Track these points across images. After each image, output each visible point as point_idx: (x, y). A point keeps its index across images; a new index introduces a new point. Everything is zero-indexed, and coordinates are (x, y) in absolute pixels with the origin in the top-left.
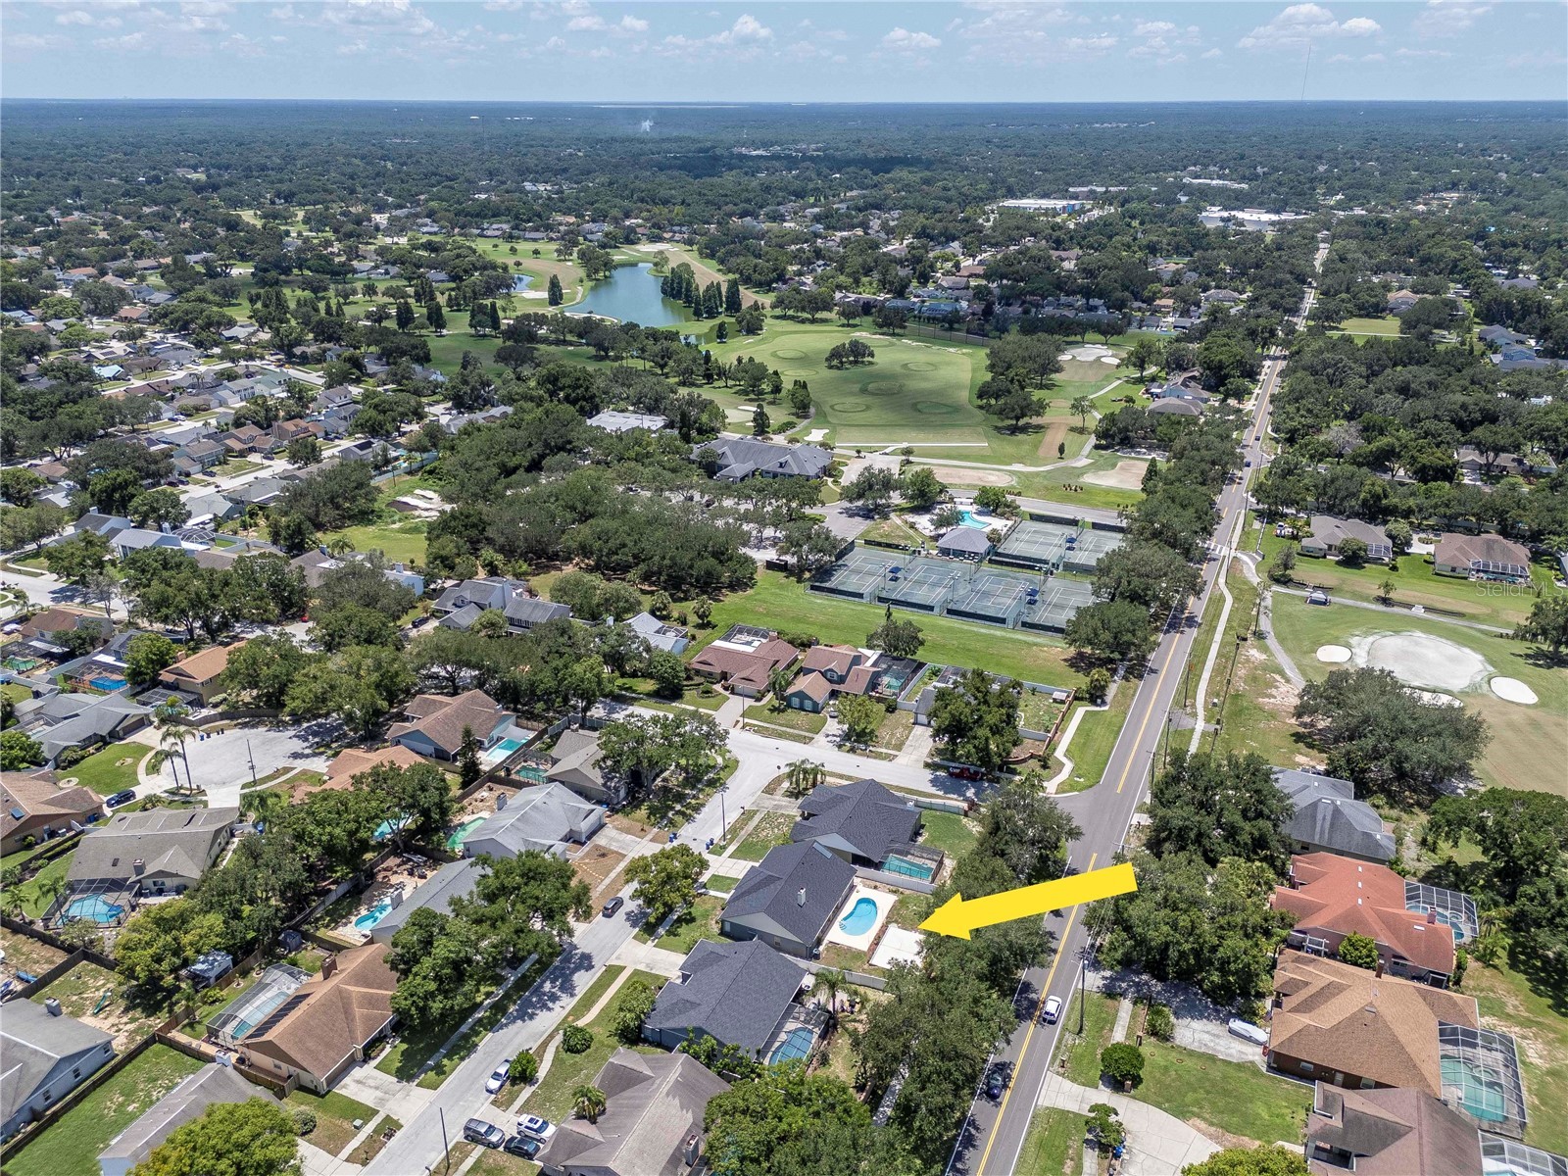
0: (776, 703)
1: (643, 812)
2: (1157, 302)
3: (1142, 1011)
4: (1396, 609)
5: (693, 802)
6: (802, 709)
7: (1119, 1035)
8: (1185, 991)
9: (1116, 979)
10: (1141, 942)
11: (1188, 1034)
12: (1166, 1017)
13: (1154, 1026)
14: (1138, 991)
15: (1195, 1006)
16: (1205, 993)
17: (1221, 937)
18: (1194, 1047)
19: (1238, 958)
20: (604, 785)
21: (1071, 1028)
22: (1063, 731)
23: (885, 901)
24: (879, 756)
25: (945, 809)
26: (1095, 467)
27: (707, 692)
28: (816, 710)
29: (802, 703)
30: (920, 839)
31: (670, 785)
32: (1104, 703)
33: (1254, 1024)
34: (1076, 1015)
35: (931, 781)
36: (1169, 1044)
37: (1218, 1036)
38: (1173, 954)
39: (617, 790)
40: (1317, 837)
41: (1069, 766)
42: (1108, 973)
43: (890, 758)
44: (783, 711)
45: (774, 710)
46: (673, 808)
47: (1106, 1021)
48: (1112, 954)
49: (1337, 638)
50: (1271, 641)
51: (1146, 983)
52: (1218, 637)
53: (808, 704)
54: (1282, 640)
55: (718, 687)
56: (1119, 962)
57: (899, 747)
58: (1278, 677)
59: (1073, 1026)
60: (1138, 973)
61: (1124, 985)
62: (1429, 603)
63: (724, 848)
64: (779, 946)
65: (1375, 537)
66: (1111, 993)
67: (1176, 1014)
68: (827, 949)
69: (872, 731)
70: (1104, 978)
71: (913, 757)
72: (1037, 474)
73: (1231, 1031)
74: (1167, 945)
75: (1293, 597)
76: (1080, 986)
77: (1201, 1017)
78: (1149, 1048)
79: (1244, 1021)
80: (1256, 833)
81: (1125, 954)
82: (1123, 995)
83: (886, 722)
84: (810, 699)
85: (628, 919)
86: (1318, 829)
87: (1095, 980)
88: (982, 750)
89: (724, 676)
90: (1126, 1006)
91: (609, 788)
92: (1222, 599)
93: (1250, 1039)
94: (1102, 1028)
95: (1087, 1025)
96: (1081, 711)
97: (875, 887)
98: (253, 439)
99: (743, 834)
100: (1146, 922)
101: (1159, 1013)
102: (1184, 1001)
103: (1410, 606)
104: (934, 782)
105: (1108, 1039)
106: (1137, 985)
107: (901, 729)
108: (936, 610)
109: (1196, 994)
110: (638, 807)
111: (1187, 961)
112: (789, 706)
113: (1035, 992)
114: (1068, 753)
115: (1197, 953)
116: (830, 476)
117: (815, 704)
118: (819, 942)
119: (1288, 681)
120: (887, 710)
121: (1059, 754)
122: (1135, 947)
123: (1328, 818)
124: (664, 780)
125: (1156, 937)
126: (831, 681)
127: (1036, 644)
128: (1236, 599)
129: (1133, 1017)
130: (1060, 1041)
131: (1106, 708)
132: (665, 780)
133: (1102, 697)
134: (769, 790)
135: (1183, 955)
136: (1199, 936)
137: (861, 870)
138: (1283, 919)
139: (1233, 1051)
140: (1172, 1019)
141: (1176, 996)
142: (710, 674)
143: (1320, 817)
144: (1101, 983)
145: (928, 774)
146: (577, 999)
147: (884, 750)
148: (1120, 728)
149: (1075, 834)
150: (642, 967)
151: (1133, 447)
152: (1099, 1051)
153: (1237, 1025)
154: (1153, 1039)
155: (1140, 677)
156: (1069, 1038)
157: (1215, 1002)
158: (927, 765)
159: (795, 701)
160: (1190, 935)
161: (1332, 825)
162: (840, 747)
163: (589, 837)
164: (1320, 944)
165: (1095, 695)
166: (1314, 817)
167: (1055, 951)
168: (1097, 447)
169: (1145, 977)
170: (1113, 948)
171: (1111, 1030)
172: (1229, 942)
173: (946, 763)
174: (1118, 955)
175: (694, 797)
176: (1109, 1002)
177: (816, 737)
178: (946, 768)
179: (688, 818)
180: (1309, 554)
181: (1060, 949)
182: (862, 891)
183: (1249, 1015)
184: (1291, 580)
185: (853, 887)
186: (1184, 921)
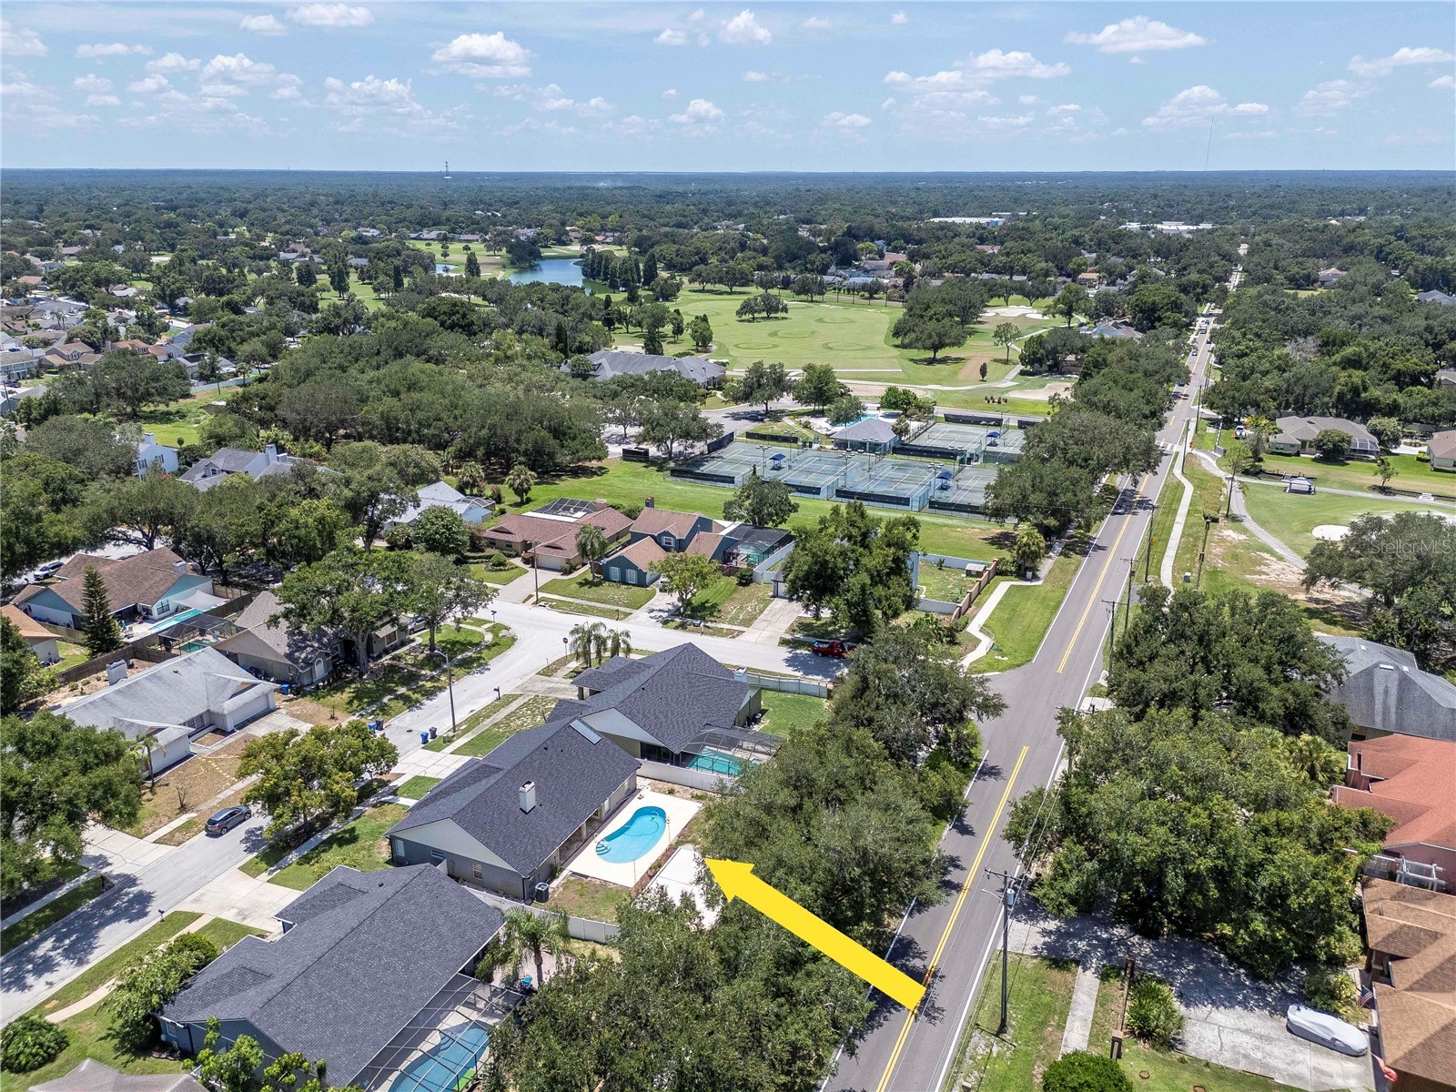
0: (590, 577)
1: (346, 695)
2: (1083, 276)
3: (1119, 990)
4: (1398, 498)
5: (429, 685)
6: (624, 582)
7: (1076, 1037)
8: (1196, 955)
9: (1069, 935)
10: (1112, 863)
11: (1209, 1034)
12: (1164, 1001)
13: (1145, 1019)
14: (1108, 956)
15: (1217, 983)
16: (1233, 958)
17: (1267, 850)
18: (1225, 1059)
19: (1304, 886)
20: (289, 656)
21: (984, 1023)
22: (980, 606)
23: (682, 810)
24: (719, 633)
25: (800, 691)
26: (1020, 387)
27: (500, 564)
28: (642, 583)
29: (623, 575)
30: (756, 728)
31: (402, 664)
32: (1035, 577)
33: (1335, 1014)
34: (994, 999)
35: (787, 660)
36: (1176, 1056)
37: (1269, 1040)
38: (1175, 881)
39: (308, 663)
40: (1378, 719)
41: (986, 642)
42: (1052, 925)
43: (732, 634)
44: (598, 584)
45: (585, 583)
46: (392, 691)
47: (1050, 1010)
48: (1060, 883)
49: (1335, 518)
50: (1249, 523)
51: (1122, 941)
52: (1181, 518)
53: (632, 575)
54: (1262, 523)
55: (517, 561)
56: (1073, 900)
57: (748, 622)
58: (1266, 555)
59: (989, 1020)
60: (1107, 925)
61: (1082, 945)
62: (1437, 492)
63: (448, 741)
64: (461, 873)
65: (1358, 433)
66: (1057, 958)
67: (1180, 996)
68: (566, 886)
69: (714, 606)
70: (1045, 933)
71: (766, 633)
72: (957, 392)
73: (1292, 1029)
74: (1163, 860)
75: (1268, 487)
76: (1000, 946)
77: (1230, 1002)
78: (1136, 1062)
79: (1315, 1008)
80: (1291, 699)
81: (1086, 886)
82: (1081, 961)
83: (736, 595)
84: (634, 567)
85: (246, 840)
86: (1378, 706)
87: (1027, 936)
88: (856, 605)
89: (527, 546)
90: (1086, 983)
91: (295, 661)
92: (1179, 488)
93: (1332, 1045)
94: (1044, 1024)
95: (1014, 1017)
96: (1003, 586)
97: (671, 792)
98: (79, 355)
99: (487, 723)
100: (1121, 823)
101: (1153, 994)
102: (1196, 972)
103: (1416, 494)
104: (791, 662)
105: (1055, 1045)
106: (1106, 944)
107: (754, 603)
108: (823, 494)
109: (1216, 961)
110: (340, 689)
111: (1204, 892)
112: (607, 579)
113: (920, 955)
114: (985, 629)
115: (1221, 876)
116: (720, 389)
117: (641, 575)
118: (552, 873)
119: (1281, 559)
120: (740, 584)
121: (973, 628)
122: (1101, 873)
123: (1393, 691)
124: (393, 658)
125: (1141, 847)
126: (667, 549)
127: (945, 526)
128: (1197, 487)
129: (1102, 1001)
130: (962, 1048)
131: (1040, 583)
132: (398, 658)
133: (1034, 570)
134: (548, 672)
135: (1194, 880)
136: (1227, 843)
137: (648, 767)
138: (1365, 824)
139: (1302, 1069)
140: (1177, 1004)
141: (1179, 964)
142: (509, 545)
143: (1379, 691)
144: (1039, 941)
145: (785, 653)
146: (86, 968)
147: (726, 626)
148: (1059, 603)
149: (992, 707)
150: (229, 916)
151: (1062, 373)
152: (1039, 1070)
153: (1303, 1016)
154: (1142, 1046)
155: (1085, 553)
156: (980, 1044)
157: (1255, 976)
158: (784, 642)
159: (615, 572)
160: (1210, 840)
161: (1400, 700)
162: (665, 623)
163: (241, 726)
164: (1429, 873)
165: (1024, 567)
166: (1370, 691)
167: (958, 887)
168: (1023, 373)
169: (1119, 931)
170: (1061, 873)
171: (1061, 1027)
172: (1282, 854)
173: (811, 639)
174: (1071, 886)
175: (432, 678)
176: (1056, 975)
177: (636, 612)
178: (810, 645)
179: (410, 703)
180: (1279, 452)
181: (967, 884)
182: (649, 796)
183: (1325, 999)
184: (1262, 471)
185: (633, 792)
186: (1198, 818)
